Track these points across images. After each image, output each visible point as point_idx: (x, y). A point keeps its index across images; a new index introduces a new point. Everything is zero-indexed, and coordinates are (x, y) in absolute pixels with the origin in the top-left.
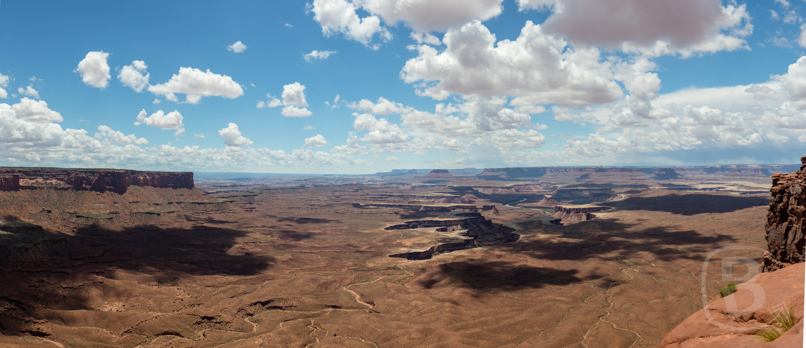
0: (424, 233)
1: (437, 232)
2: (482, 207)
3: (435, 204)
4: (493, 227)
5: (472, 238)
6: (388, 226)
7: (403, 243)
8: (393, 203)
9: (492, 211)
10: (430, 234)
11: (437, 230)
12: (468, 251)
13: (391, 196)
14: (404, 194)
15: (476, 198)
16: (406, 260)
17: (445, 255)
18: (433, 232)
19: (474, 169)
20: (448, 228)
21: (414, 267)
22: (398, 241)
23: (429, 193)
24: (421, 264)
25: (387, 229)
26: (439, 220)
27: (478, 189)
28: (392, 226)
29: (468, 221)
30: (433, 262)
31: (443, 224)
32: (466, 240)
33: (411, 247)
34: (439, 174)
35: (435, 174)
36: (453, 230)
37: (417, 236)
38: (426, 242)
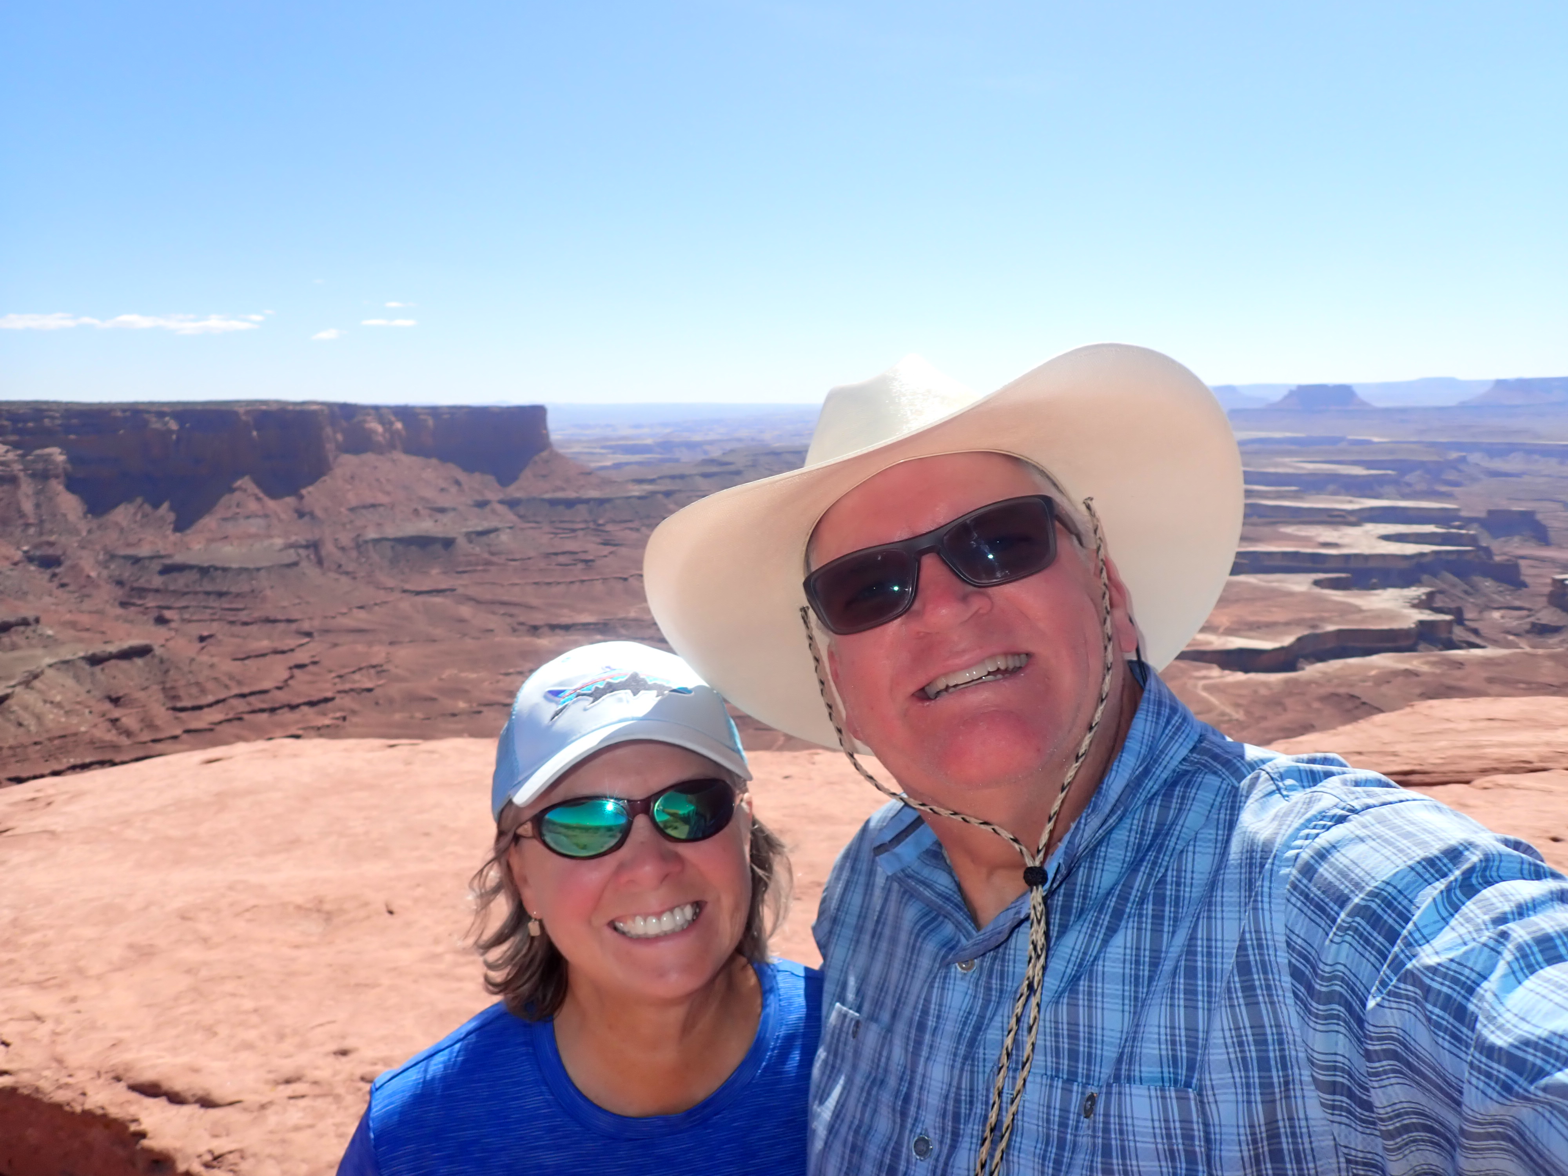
1: (1317, 590)
2: (1483, 515)
3: (1307, 500)
4: (1524, 585)
5: (1448, 617)
10: (1291, 594)
12: (1432, 657)
15: (1456, 484)
16: (1215, 672)
17: (1350, 666)
18: (1303, 588)
19: (1450, 383)
20: (1357, 579)
21: (1244, 692)
23: (1284, 465)
24: (1265, 684)
26: (1323, 552)
29: (1430, 558)
30: (1309, 683)
31: (1333, 566)
32: (1421, 623)
33: (1231, 631)
35: (1305, 400)
36: (1374, 587)
37: (1247, 600)
38: (1279, 616)
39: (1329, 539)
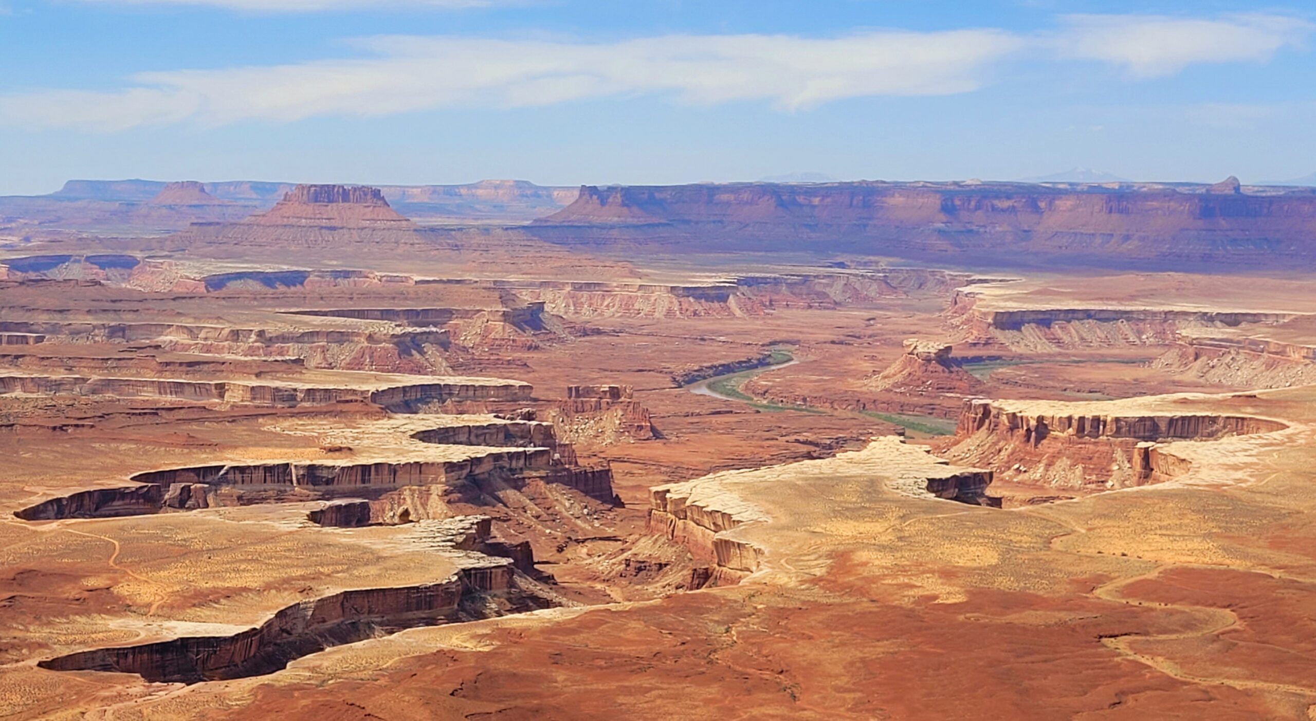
0: (245, 534)
1: (316, 527)
2: (564, 396)
3: (308, 375)
4: (618, 503)
5: (507, 561)
6: (36, 501)
7: (123, 589)
8: (70, 369)
9: (612, 419)
10: (274, 537)
11: (315, 517)
12: (481, 628)
13: (55, 329)
14: (128, 319)
16: (137, 685)
18: (294, 526)
19: (524, 189)
20: (374, 506)
22: (92, 582)
23: (274, 317)
25: (32, 514)
26: (329, 463)
27: (547, 296)
28: (59, 500)
29: (486, 467)
30: (291, 691)
31: (345, 486)
32: (467, 572)
34: (332, 210)
35: (310, 209)
36: (405, 517)
37: (200, 552)
38: (252, 578)
39: (338, 443)
